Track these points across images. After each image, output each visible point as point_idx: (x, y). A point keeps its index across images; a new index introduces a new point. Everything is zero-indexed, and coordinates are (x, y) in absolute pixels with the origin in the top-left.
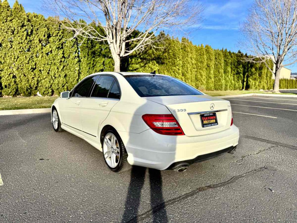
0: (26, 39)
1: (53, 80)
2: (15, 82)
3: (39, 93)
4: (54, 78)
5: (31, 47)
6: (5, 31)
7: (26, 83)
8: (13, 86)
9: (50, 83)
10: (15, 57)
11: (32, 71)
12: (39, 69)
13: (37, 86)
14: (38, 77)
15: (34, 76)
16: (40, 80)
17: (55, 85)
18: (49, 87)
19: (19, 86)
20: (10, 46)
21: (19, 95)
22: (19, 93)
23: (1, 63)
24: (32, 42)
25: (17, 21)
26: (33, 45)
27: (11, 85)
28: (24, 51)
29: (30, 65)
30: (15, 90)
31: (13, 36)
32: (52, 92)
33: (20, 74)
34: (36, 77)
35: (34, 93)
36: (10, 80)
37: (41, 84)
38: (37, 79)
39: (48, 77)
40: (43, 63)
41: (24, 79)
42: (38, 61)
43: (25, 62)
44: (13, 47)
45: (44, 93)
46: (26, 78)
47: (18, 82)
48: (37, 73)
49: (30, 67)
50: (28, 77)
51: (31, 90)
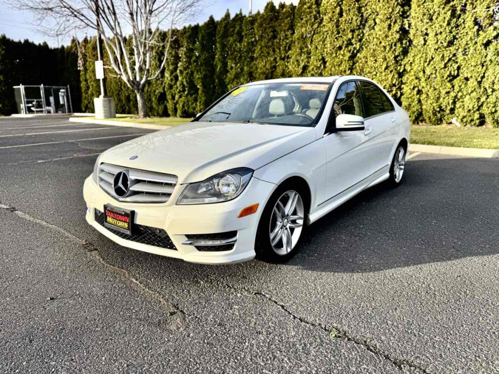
0: (449, 24)
1: (488, 96)
2: (419, 101)
3: (457, 120)
4: (489, 91)
5: (457, 37)
6: (419, 19)
7: (433, 103)
8: (415, 107)
9: (478, 102)
10: (426, 59)
11: (450, 81)
12: (466, 76)
13: (453, 106)
14: (458, 90)
15: (449, 90)
16: (461, 96)
17: (489, 105)
18: (475, 110)
19: (424, 107)
20: (423, 42)
21: (424, 122)
22: (424, 118)
23: (407, 71)
24: (459, 28)
26: (461, 32)
27: (412, 106)
28: (442, 47)
29: (448, 70)
30: (416, 114)
31: (430, 24)
32: (481, 120)
33: (429, 87)
34: (455, 91)
35: (448, 119)
36: (413, 98)
37: (461, 103)
38: (455, 95)
39: (477, 89)
40: (473, 64)
41: (433, 95)
42: (465, 61)
43: (440, 65)
44: (427, 43)
45: (462, 121)
46: (436, 93)
47: (423, 100)
48: (458, 83)
49: (448, 73)
50: (440, 91)
51: (443, 115)
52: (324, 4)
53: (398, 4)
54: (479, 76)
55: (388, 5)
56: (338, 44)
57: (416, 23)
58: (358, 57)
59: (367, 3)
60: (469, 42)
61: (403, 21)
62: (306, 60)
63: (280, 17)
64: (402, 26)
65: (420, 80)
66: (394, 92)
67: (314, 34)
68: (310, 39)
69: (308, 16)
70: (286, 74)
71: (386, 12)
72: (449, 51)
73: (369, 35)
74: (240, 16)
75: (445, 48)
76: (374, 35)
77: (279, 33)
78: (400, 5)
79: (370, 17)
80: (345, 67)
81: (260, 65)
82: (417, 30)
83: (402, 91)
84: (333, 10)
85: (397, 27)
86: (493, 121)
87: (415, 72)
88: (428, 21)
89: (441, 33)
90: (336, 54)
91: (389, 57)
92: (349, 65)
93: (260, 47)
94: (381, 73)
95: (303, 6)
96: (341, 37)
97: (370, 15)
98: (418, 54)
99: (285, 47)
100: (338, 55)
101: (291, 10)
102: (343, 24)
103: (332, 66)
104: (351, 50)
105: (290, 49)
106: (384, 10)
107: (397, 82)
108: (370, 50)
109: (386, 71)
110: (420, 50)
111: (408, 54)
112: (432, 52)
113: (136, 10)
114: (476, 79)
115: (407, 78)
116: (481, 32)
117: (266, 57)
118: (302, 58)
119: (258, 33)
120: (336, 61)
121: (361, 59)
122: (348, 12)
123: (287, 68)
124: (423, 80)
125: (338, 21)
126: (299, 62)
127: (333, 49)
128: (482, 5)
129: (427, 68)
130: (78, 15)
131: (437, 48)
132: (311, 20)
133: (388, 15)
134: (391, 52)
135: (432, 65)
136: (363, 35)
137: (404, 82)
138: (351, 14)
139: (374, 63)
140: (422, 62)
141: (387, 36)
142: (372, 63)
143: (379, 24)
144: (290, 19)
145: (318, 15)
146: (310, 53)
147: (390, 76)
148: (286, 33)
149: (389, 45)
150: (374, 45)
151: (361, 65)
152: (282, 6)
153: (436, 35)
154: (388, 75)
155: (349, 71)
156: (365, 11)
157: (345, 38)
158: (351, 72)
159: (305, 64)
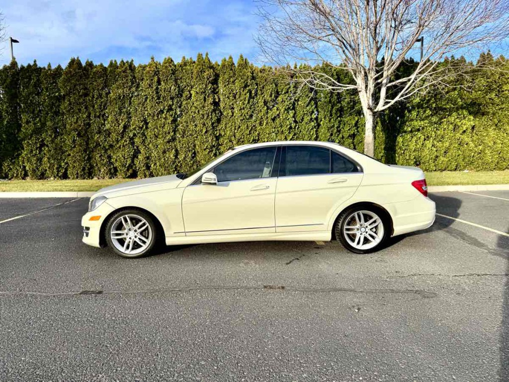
0: (249, 103)
6: (227, 96)
10: (235, 127)
20: (231, 114)
23: (222, 136)
24: (255, 106)
25: (240, 81)
26: (257, 109)
28: (245, 119)
31: (235, 101)
42: (262, 130)
43: (246, 132)
44: (234, 115)
52: (139, 71)
53: (209, 82)
55: (201, 81)
56: (159, 108)
57: (224, 99)
58: (179, 121)
59: (182, 77)
60: (263, 117)
61: (214, 96)
62: (126, 120)
63: (91, 76)
64: (214, 99)
66: (214, 152)
69: (124, 79)
70: (102, 131)
71: (200, 87)
72: (250, 123)
73: (186, 104)
75: (248, 119)
76: (191, 104)
77: (92, 91)
78: (211, 83)
80: (168, 129)
81: (70, 122)
82: (226, 104)
83: (220, 152)
84: (151, 78)
85: (211, 100)
87: (228, 136)
88: (233, 98)
89: (244, 108)
91: (207, 124)
92: (173, 128)
93: (67, 103)
94: (202, 135)
95: (115, 69)
96: (162, 102)
97: (185, 87)
98: (228, 123)
99: (101, 105)
100: (159, 118)
101: (103, 70)
102: (163, 91)
103: (155, 127)
104: (172, 114)
107: (216, 144)
108: (189, 116)
109: (206, 134)
110: (230, 120)
111: (221, 122)
112: (239, 122)
115: (222, 141)
116: (269, 111)
117: (77, 113)
120: (159, 123)
121: (182, 123)
125: (157, 88)
127: (154, 112)
129: (237, 134)
131: (242, 119)
132: (127, 83)
133: (202, 89)
134: (209, 119)
135: (240, 132)
136: (181, 103)
137: (221, 143)
138: (169, 84)
139: (195, 127)
140: (233, 129)
141: (204, 107)
143: (195, 96)
144: (103, 80)
145: (134, 80)
146: (130, 113)
147: (210, 139)
149: (206, 113)
150: (191, 112)
151: (183, 128)
152: (90, 65)
153: (241, 109)
156: (181, 83)
157: (165, 103)
158: (175, 134)
159: (125, 123)
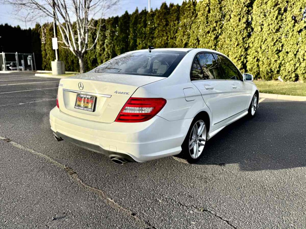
0: (277, 18)
1: (300, 63)
2: (258, 65)
3: (281, 78)
4: (301, 60)
5: (281, 26)
6: (258, 15)
7: (266, 67)
8: (255, 69)
9: (295, 67)
10: (262, 40)
11: (277, 54)
12: (287, 51)
13: (279, 69)
14: (282, 59)
15: (277, 59)
16: (284, 63)
17: (301, 69)
18: (292, 71)
19: (261, 69)
20: (260, 30)
21: (260, 78)
22: (260, 76)
23: (250, 47)
24: (283, 21)
26: (284, 24)
27: (253, 69)
28: (272, 33)
29: (276, 47)
30: (256, 73)
31: (265, 18)
32: (296, 77)
33: (264, 57)
34: (280, 60)
35: (276, 77)
36: (254, 64)
37: (284, 67)
38: (280, 62)
39: (294, 59)
40: (292, 43)
41: (267, 62)
42: (286, 42)
43: (271, 44)
44: (263, 30)
45: (284, 78)
46: (269, 61)
47: (260, 65)
48: (282, 55)
49: (276, 49)
50: (271, 60)
51: (273, 74)
52: (198, 5)
53: (245, 6)
54: (295, 51)
55: (239, 6)
56: (207, 30)
57: (256, 18)
58: (220, 38)
59: (226, 5)
60: (289, 30)
61: (248, 17)
62: (187, 40)
63: (171, 13)
64: (248, 19)
65: (258, 53)
66: (242, 60)
67: (192, 23)
68: (190, 26)
69: (188, 12)
71: (237, 10)
72: (276, 36)
73: (226, 25)
74: (145, 11)
75: (274, 33)
76: (230, 25)
77: (170, 22)
78: (246, 7)
79: (227, 13)
80: (211, 44)
81: (158, 42)
82: (257, 22)
83: (247, 60)
84: (204, 9)
85: (244, 20)
86: (304, 78)
87: (255, 48)
88: (264, 16)
89: (272, 24)
90: (206, 36)
91: (239, 39)
92: (214, 43)
93: (157, 31)
94: (234, 48)
95: (185, 6)
96: (209, 25)
97: (227, 12)
98: (257, 37)
99: (174, 31)
100: (207, 36)
101: (178, 8)
102: (211, 17)
103: (203, 44)
104: (215, 33)
105: (176, 32)
106: (236, 9)
107: (244, 54)
108: (227, 34)
109: (238, 47)
110: (259, 35)
111: (251, 37)
112: (266, 36)
113: (79, 6)
114: (294, 53)
115: (250, 51)
116: (296, 24)
117: (162, 37)
118: (184, 38)
119: (157, 22)
120: (206, 40)
121: (221, 39)
122: (213, 10)
123: (175, 44)
124: (260, 52)
125: (207, 15)
126: (183, 41)
127: (204, 33)
128: (297, 8)
129: (263, 45)
130: (42, 8)
131: (269, 33)
132: (190, 14)
133: (239, 12)
134: (240, 35)
135: (266, 43)
136: (223, 24)
137: (248, 54)
138: (215, 12)
139: (230, 42)
140: (260, 42)
141: (238, 26)
142: (229, 42)
143: (233, 18)
144: (177, 14)
145: (194, 12)
146: (189, 35)
148: (175, 22)
149: (239, 31)
150: (229, 31)
151: (222, 43)
152: (172, 5)
153: (269, 25)
154: (239, 49)
155: (214, 47)
156: (224, 10)
157: (211, 26)
158: (215, 47)
159: (186, 42)
